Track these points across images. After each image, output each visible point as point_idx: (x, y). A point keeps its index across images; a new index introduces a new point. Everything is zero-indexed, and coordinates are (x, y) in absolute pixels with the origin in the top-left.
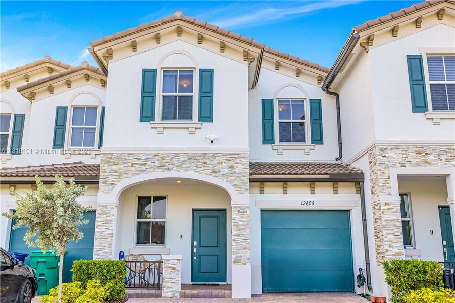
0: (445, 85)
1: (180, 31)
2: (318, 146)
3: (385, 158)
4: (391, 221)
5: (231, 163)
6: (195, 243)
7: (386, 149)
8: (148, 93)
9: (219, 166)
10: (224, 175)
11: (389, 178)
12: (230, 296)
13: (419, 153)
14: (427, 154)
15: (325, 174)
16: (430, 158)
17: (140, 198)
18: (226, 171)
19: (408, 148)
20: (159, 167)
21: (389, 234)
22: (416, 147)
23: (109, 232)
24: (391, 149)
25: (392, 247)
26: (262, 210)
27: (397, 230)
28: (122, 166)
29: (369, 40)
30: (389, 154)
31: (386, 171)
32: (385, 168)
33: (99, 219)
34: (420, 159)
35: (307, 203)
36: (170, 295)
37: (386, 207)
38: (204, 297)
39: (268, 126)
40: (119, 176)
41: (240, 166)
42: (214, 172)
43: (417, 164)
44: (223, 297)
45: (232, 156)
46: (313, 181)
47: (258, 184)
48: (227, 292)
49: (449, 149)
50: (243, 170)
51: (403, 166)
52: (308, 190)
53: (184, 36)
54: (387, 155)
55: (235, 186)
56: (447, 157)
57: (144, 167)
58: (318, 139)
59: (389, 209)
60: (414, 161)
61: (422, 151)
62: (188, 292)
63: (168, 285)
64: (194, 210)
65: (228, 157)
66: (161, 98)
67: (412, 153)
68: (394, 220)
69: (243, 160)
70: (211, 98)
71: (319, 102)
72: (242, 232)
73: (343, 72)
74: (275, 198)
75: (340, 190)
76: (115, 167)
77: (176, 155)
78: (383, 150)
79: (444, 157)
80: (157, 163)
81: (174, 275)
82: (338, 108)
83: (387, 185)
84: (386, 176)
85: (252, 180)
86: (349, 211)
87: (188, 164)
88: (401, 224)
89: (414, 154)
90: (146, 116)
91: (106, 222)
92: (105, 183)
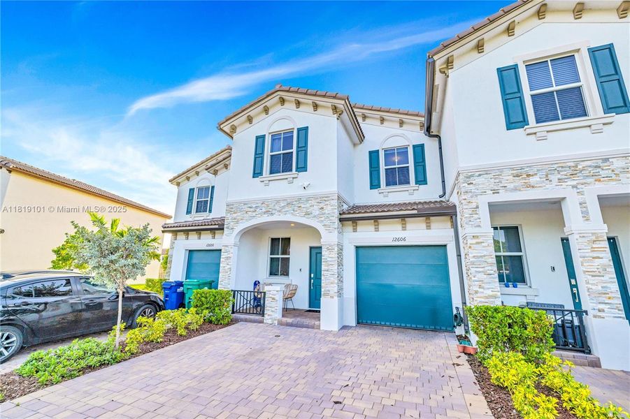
0: (553, 92)
1: (283, 101)
2: (422, 187)
3: (471, 186)
4: (481, 257)
5: (321, 205)
6: (312, 275)
7: (472, 176)
8: (259, 155)
9: (312, 208)
10: (315, 216)
11: (477, 207)
12: (318, 327)
13: (518, 176)
14: (528, 176)
15: (413, 209)
16: (533, 180)
17: (272, 239)
18: (318, 212)
19: (501, 171)
20: (265, 213)
21: (480, 272)
22: (513, 169)
23: (228, 267)
24: (480, 175)
25: (483, 288)
26: (357, 247)
27: (490, 268)
28: (239, 214)
29: (449, 63)
30: (477, 180)
31: (473, 200)
32: (472, 197)
33: (224, 255)
34: (519, 182)
35: (398, 240)
36: (270, 322)
37: (474, 241)
38: (297, 326)
39: (375, 173)
40: (237, 222)
41: (329, 208)
42: (307, 214)
43: (516, 189)
44: (313, 327)
45: (323, 199)
46: (403, 217)
47: (351, 222)
48: (317, 323)
49: (562, 167)
50: (333, 210)
51: (496, 192)
52: (399, 227)
53: (286, 105)
54: (474, 182)
55: (325, 225)
56: (559, 176)
57: (254, 214)
58: (422, 180)
59: (477, 243)
60: (512, 186)
61: (522, 173)
62: (285, 320)
63: (268, 313)
64: (311, 248)
65: (318, 200)
66: (269, 157)
67: (507, 177)
68: (484, 256)
69: (332, 202)
70: (306, 152)
71: (422, 146)
72: (330, 267)
73: (437, 111)
74: (367, 235)
75: (433, 225)
76: (235, 215)
77: (278, 202)
78: (469, 177)
79: (554, 178)
80: (264, 210)
81: (273, 304)
82: (440, 148)
83: (476, 216)
84: (474, 205)
85: (341, 220)
86: (445, 246)
87: (286, 209)
88: (494, 261)
89: (511, 177)
90: (257, 173)
91: (228, 258)
92: (228, 228)
